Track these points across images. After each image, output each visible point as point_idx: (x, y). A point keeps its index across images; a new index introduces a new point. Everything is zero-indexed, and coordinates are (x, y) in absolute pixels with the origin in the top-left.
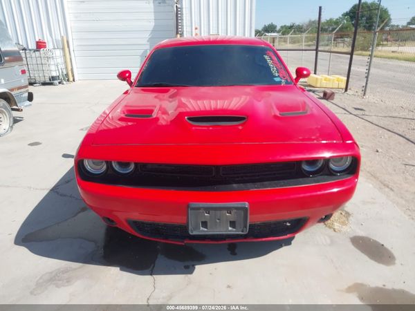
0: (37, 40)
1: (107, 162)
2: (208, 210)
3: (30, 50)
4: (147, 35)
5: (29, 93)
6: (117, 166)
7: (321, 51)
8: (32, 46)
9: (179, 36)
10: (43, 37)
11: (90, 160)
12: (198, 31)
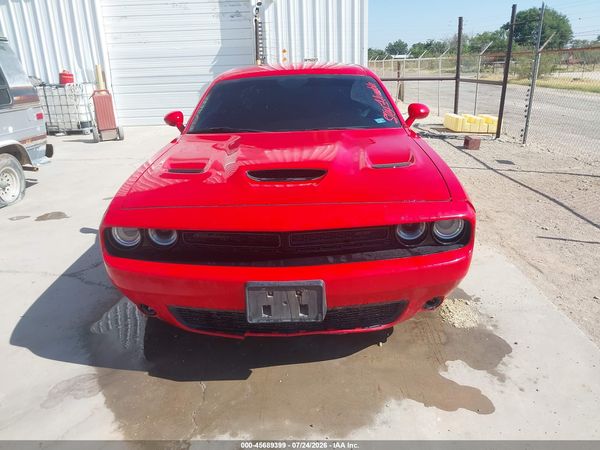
0: (61, 72)
1: (141, 231)
2: (271, 290)
3: (51, 86)
4: (210, 62)
5: (48, 146)
6: (155, 236)
7: (463, 80)
8: (54, 80)
9: (259, 62)
10: (69, 68)
11: (121, 228)
12: (286, 55)
